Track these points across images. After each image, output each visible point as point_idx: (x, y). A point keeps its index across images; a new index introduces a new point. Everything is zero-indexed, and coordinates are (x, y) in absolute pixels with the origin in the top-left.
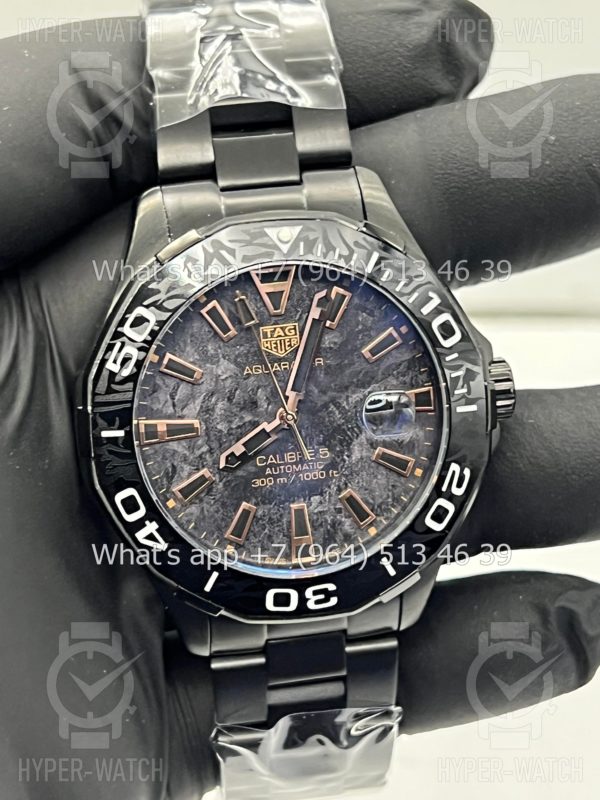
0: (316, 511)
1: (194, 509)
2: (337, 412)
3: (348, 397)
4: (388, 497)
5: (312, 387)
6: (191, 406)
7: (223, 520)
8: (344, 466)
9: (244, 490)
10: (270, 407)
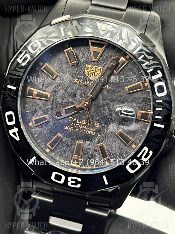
0: (86, 147)
1: (38, 129)
2: (107, 110)
3: (114, 105)
4: (118, 152)
5: (100, 96)
6: (49, 88)
7: (48, 137)
8: (103, 133)
9: (60, 129)
10: (81, 98)
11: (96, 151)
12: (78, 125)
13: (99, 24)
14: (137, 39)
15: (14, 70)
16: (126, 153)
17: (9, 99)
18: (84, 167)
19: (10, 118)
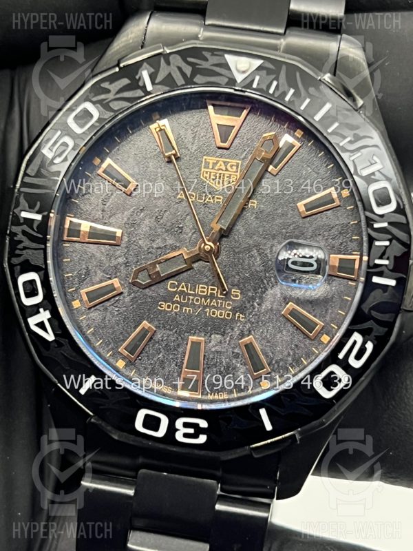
0: (213, 349)
3: (272, 246)
4: (289, 354)
5: (239, 226)
6: (119, 215)
7: (121, 333)
8: (252, 312)
9: (150, 310)
10: (194, 236)
11: (236, 356)
12: (191, 297)
15: (35, 176)
16: (309, 355)
17: (27, 243)
18: (210, 397)
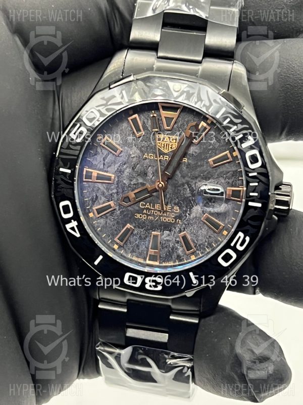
0: (165, 239)
1: (102, 221)
2: (188, 190)
3: (196, 183)
4: (206, 241)
5: (178, 173)
6: (113, 167)
7: (116, 230)
8: (185, 219)
9: (130, 218)
10: (154, 178)
11: (178, 242)
12: (152, 211)
13: (171, 84)
14: (220, 99)
15: (66, 149)
16: (216, 241)
17: (63, 185)
18: (164, 264)
19: (66, 209)
